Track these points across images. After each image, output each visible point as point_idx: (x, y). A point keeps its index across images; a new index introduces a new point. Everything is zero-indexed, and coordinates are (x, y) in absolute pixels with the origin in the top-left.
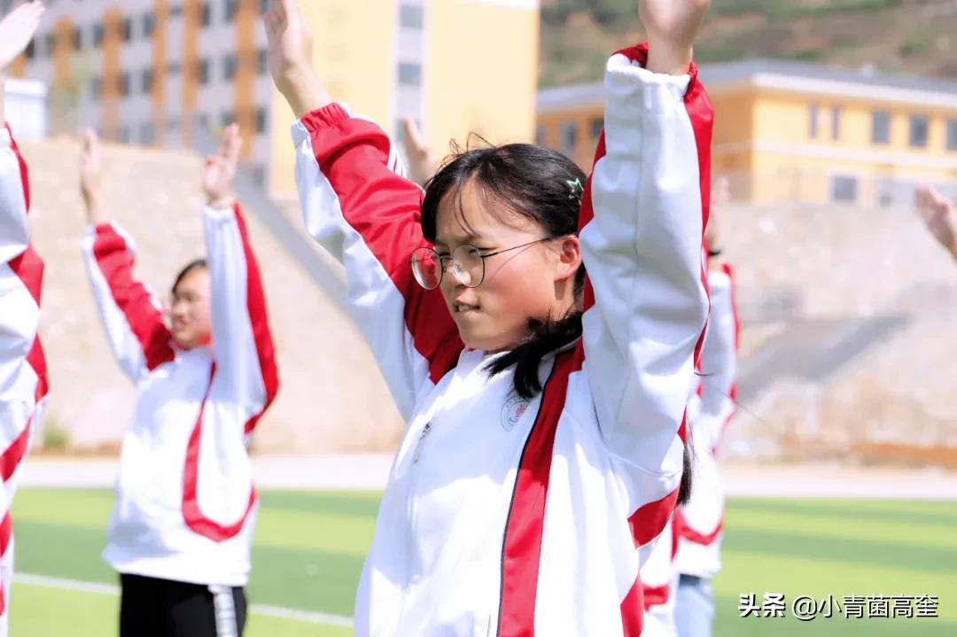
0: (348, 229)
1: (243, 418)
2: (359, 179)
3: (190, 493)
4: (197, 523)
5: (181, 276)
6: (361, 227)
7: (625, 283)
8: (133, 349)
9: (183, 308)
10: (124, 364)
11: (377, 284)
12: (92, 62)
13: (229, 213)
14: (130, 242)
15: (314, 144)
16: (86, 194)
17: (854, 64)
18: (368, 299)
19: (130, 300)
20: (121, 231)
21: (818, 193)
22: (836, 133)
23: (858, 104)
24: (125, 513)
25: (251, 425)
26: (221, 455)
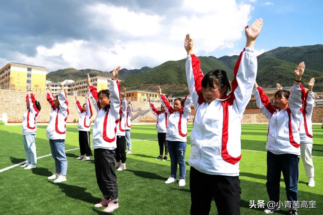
0: (93, 97)
1: (89, 117)
2: (94, 92)
3: (85, 123)
4: (85, 126)
5: (84, 105)
6: (94, 97)
7: (113, 100)
8: (80, 111)
9: (84, 108)
10: (79, 113)
11: (95, 102)
12: (82, 90)
13: (87, 99)
14: (80, 102)
15: (90, 89)
16: (76, 98)
17: (145, 90)
18: (94, 103)
19: (79, 107)
20: (79, 101)
21: (142, 100)
22: (144, 96)
23: (146, 93)
24: (79, 125)
25: (90, 118)
26: (87, 120)
